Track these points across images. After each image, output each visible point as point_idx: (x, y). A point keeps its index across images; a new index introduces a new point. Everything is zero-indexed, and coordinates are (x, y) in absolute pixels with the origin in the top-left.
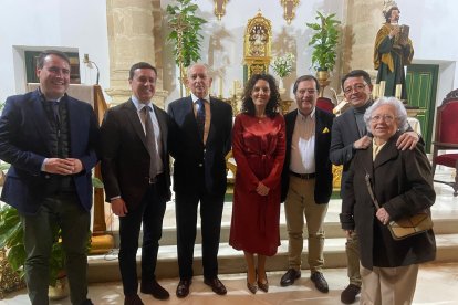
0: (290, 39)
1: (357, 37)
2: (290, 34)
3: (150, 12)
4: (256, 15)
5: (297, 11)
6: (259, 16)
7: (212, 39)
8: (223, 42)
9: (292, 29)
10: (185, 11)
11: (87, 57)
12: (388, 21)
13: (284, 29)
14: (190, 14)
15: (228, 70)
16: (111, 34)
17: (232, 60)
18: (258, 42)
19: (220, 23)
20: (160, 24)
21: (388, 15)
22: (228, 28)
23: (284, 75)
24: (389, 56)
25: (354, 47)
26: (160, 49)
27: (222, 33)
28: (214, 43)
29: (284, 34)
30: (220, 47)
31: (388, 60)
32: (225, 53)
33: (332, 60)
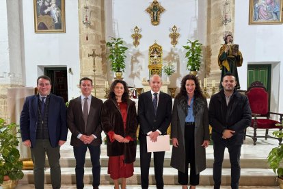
0: (175, 55)
1: (212, 52)
2: (175, 52)
3: (99, 46)
4: (153, 44)
5: (178, 40)
6: (156, 44)
7: (132, 58)
8: (138, 58)
9: (177, 49)
10: (117, 44)
11: (70, 69)
12: (226, 43)
13: (172, 49)
14: (120, 45)
15: (141, 72)
16: (81, 58)
17: (143, 67)
18: (155, 57)
19: (137, 49)
20: (105, 51)
21: (226, 39)
22: (141, 51)
23: (169, 74)
24: (226, 61)
25: (212, 57)
26: (105, 64)
27: (138, 54)
28: (134, 59)
29: (172, 52)
30: (137, 61)
31: (226, 64)
32: (140, 64)
33: (198, 65)
